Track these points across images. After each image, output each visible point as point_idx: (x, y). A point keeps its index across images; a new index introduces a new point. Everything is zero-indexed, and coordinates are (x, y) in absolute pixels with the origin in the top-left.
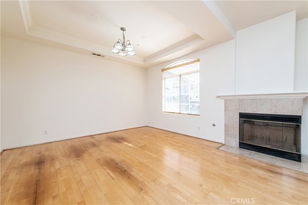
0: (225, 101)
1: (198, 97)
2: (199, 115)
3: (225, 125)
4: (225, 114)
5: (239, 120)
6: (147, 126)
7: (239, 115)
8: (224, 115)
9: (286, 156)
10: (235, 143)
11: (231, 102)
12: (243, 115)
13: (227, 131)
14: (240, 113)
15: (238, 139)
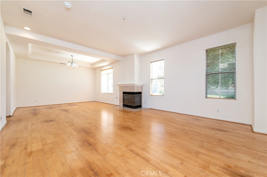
0: (119, 87)
2: (113, 94)
3: (120, 97)
5: (123, 95)
6: (95, 101)
11: (121, 87)
12: (124, 93)
13: (120, 100)
14: (123, 92)
15: (122, 103)
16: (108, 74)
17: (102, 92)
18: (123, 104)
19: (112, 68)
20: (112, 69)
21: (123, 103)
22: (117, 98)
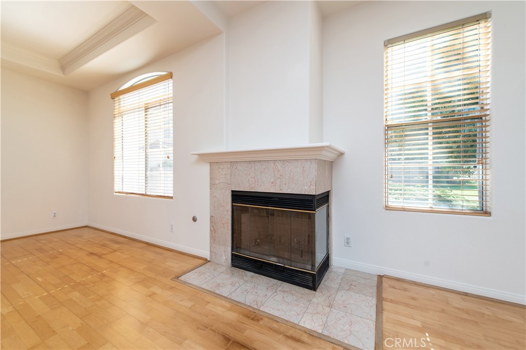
0: (210, 165)
1: (171, 158)
2: (171, 198)
3: (211, 216)
4: (211, 195)
5: (232, 206)
6: (86, 226)
7: (233, 196)
8: (209, 195)
9: (297, 280)
10: (225, 258)
11: (219, 168)
12: (237, 196)
13: (213, 230)
14: (233, 191)
15: (230, 249)
16: (146, 109)
17: (117, 187)
18: (233, 255)
19: (170, 76)
20: (171, 81)
21: (232, 250)
22: (194, 219)
